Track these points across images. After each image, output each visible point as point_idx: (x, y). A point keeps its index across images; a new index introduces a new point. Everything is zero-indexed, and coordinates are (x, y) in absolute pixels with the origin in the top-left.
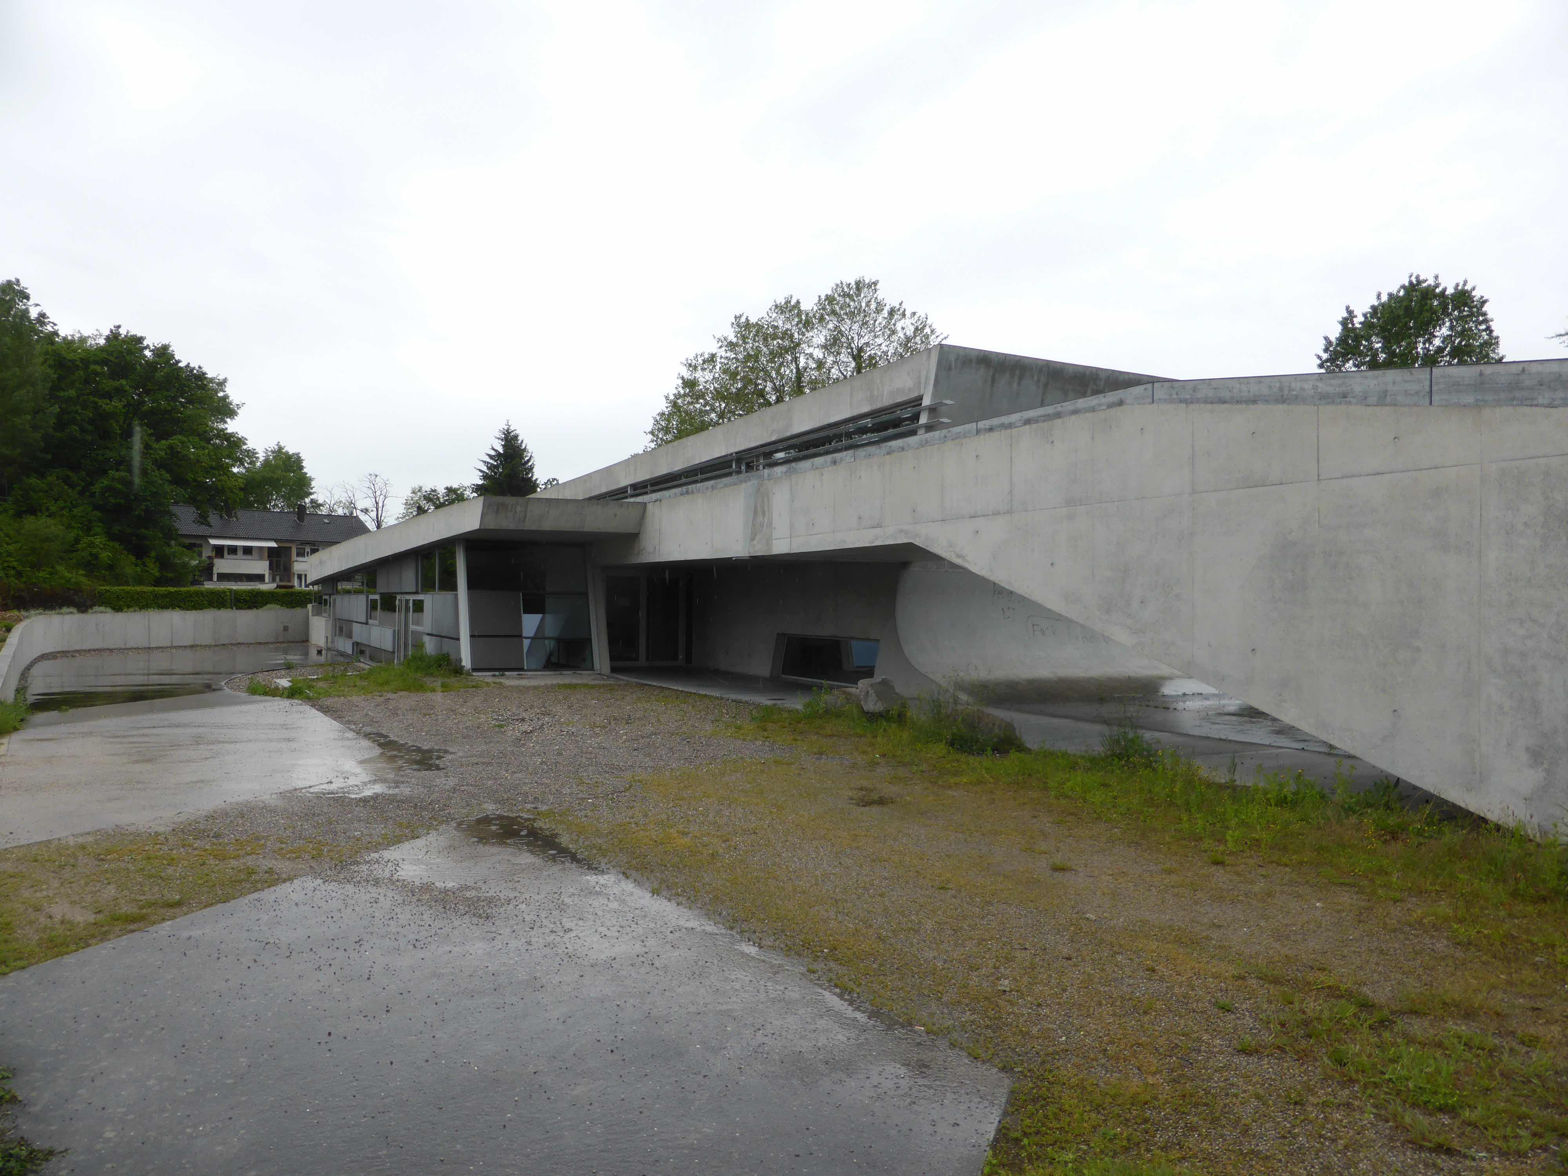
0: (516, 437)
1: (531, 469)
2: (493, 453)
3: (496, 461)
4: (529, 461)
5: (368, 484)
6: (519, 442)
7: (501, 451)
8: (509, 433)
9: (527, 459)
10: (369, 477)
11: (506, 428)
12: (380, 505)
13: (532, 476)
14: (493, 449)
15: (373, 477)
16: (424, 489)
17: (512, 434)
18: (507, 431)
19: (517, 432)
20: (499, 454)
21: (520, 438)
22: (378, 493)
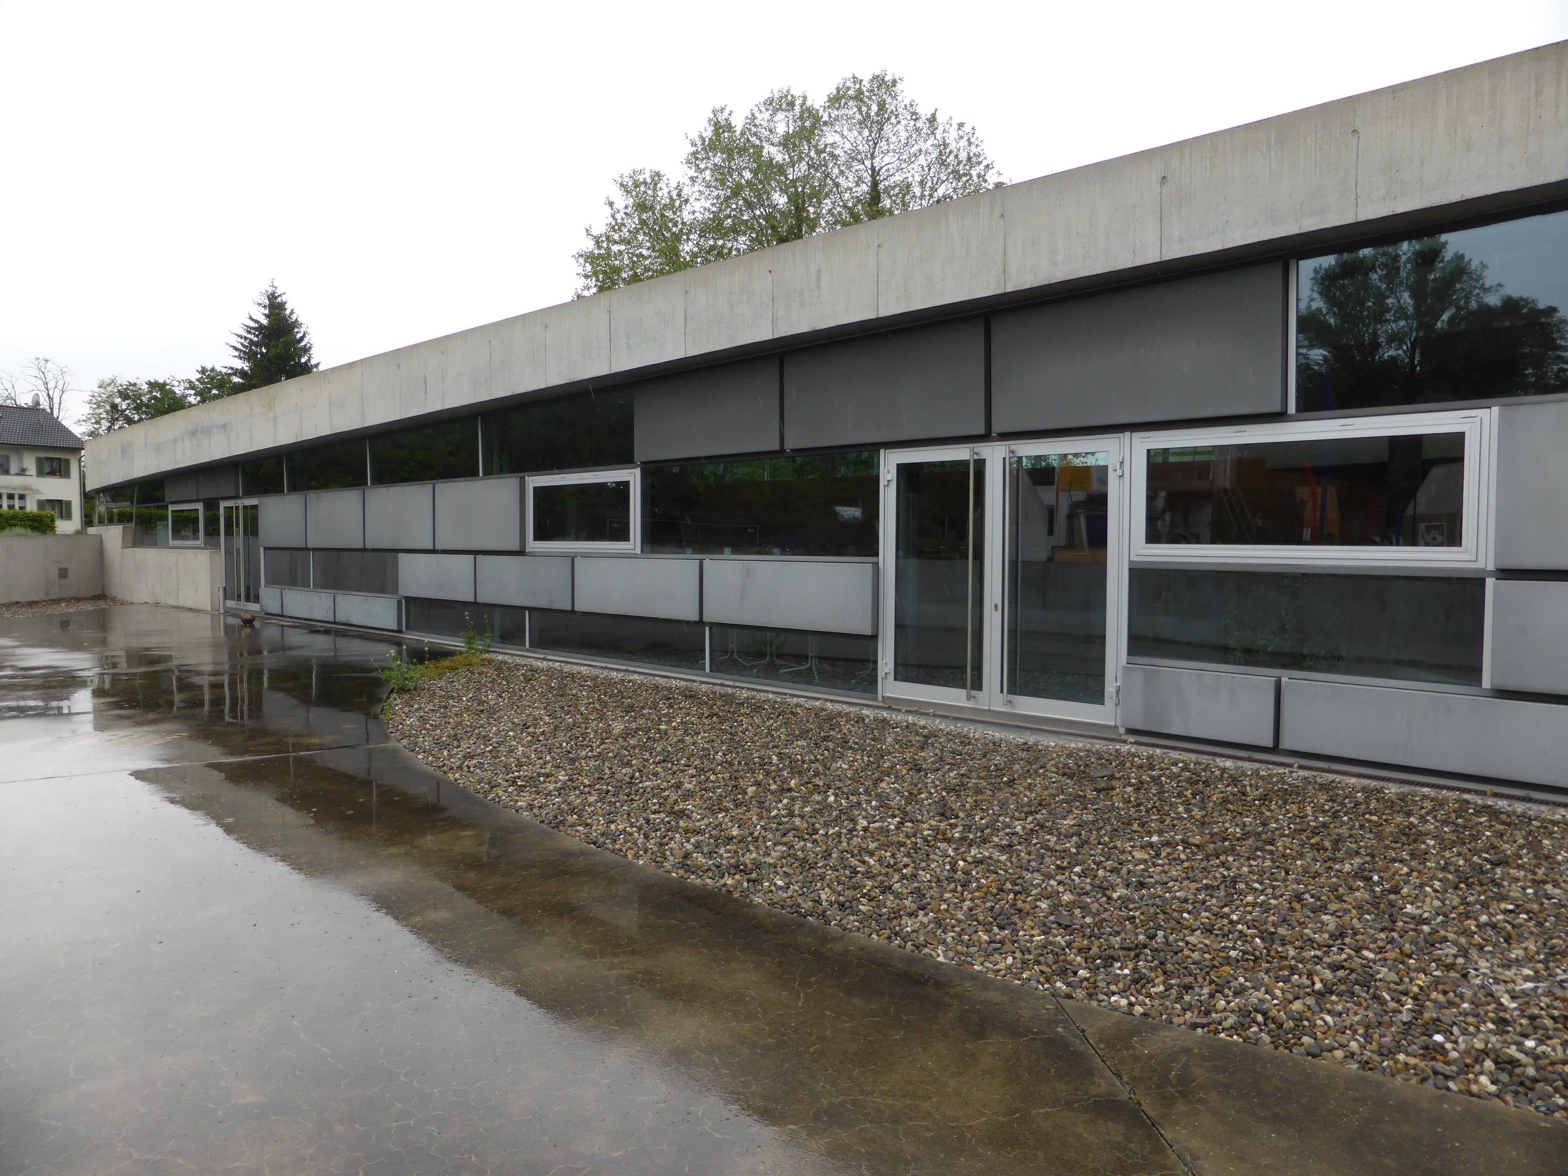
0: (282, 306)
1: (306, 350)
2: (252, 324)
3: (257, 336)
4: (302, 338)
5: (36, 372)
6: (288, 312)
7: (264, 321)
8: (276, 298)
9: (299, 336)
10: (36, 363)
11: (270, 290)
12: (56, 400)
13: (309, 360)
14: (251, 318)
15: (42, 363)
16: (119, 382)
17: (279, 300)
18: (273, 294)
19: (284, 298)
20: (261, 328)
21: (289, 307)
22: (51, 385)
